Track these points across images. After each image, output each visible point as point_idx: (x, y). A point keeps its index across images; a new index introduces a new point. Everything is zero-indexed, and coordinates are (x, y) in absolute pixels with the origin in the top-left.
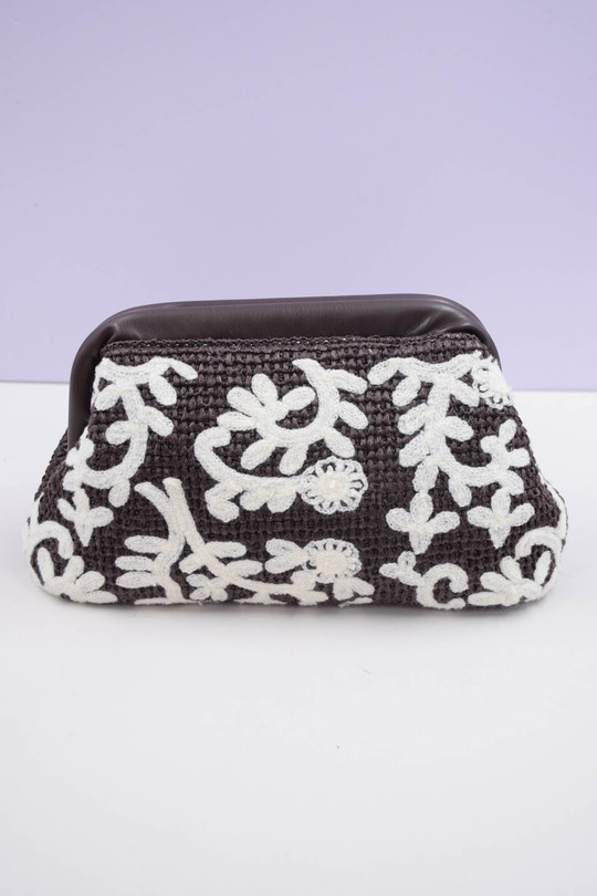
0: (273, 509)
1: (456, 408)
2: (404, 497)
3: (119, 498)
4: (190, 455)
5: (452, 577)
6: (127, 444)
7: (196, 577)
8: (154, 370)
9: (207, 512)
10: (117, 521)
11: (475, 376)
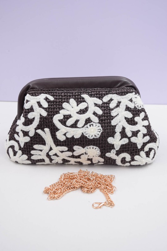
0: (75, 137)
1: (128, 109)
2: (113, 134)
3: (32, 134)
4: (52, 122)
5: (126, 157)
6: (34, 118)
7: (53, 156)
8: (42, 98)
9: (57, 138)
10: (31, 140)
11: (133, 99)
